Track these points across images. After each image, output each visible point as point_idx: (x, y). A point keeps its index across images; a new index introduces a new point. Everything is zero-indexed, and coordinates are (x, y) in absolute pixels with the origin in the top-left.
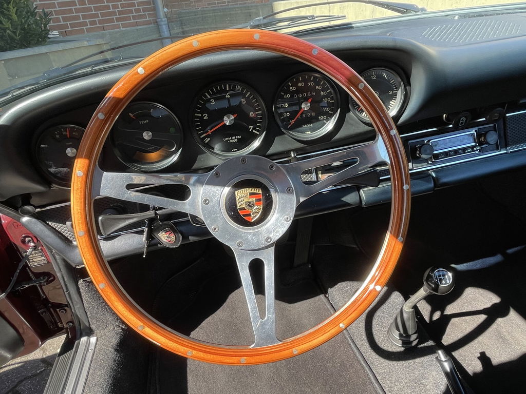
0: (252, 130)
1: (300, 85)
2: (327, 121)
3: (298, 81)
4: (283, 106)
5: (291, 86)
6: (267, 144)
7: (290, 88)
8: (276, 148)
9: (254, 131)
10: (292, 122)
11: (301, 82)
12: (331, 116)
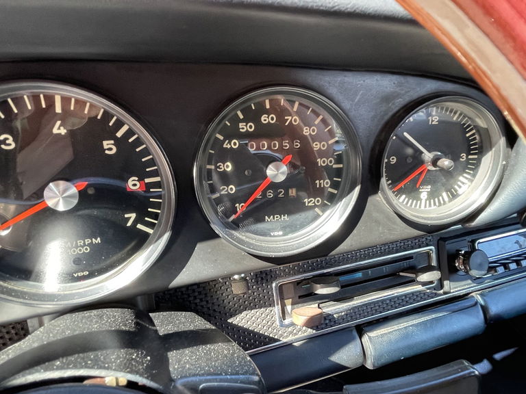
0: (136, 222)
1: (265, 119)
2: (323, 211)
3: (261, 110)
4: (219, 167)
5: (242, 121)
6: (172, 258)
7: (241, 125)
8: (195, 270)
9: (139, 226)
10: (240, 207)
11: (268, 112)
12: (333, 199)
